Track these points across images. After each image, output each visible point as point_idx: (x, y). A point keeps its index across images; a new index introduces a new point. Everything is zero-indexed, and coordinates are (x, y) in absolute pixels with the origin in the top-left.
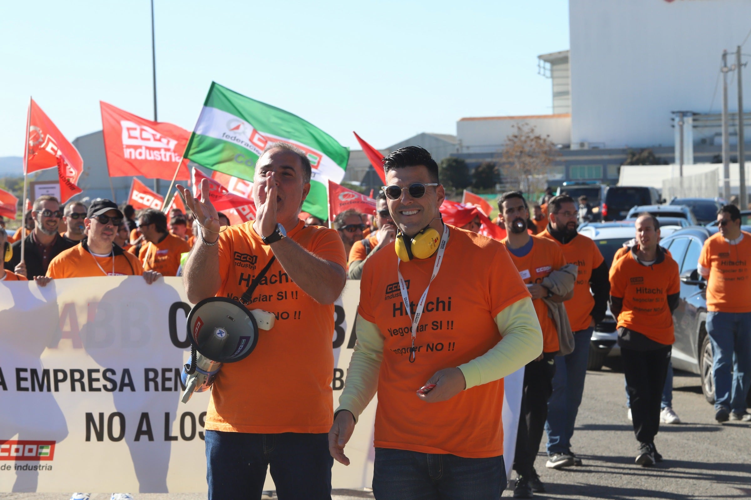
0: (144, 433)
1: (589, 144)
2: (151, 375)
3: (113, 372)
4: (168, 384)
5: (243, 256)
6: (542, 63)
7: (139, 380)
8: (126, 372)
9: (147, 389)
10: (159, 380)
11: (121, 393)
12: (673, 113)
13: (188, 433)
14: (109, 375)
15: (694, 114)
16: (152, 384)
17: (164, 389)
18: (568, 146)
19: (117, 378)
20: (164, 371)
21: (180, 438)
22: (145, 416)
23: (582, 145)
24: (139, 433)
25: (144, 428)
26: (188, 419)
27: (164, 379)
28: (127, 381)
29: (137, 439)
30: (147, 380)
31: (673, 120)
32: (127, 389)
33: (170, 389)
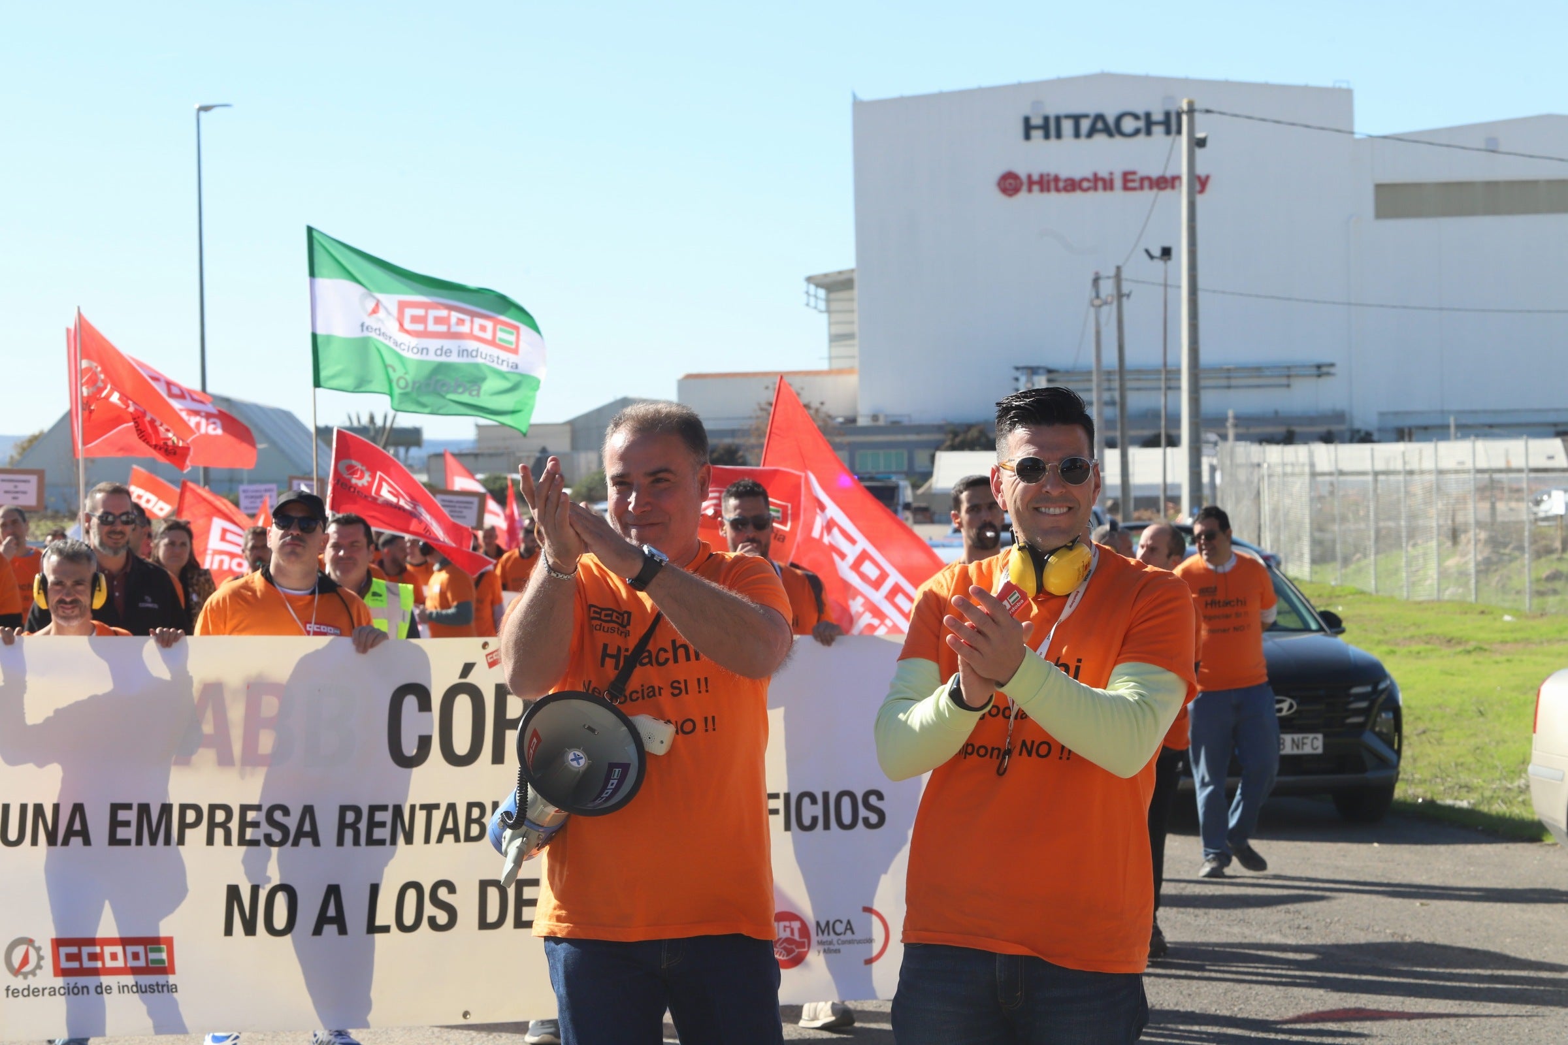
0: (331, 921)
1: (886, 416)
2: (350, 817)
3: (286, 811)
4: (378, 833)
5: (603, 613)
6: (812, 288)
7: (327, 825)
8: (308, 811)
9: (340, 842)
10: (363, 826)
11: (295, 848)
12: (1017, 369)
13: (409, 919)
14: (278, 815)
15: (1050, 371)
16: (349, 834)
17: (371, 841)
18: (852, 420)
19: (292, 823)
20: (373, 809)
21: (394, 928)
22: (333, 891)
23: (875, 418)
24: (322, 921)
25: (332, 912)
26: (411, 894)
27: (373, 824)
28: (307, 827)
29: (317, 931)
30: (342, 826)
31: (1017, 379)
32: (306, 842)
33: (382, 842)
